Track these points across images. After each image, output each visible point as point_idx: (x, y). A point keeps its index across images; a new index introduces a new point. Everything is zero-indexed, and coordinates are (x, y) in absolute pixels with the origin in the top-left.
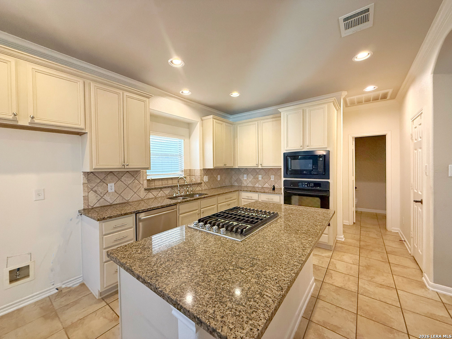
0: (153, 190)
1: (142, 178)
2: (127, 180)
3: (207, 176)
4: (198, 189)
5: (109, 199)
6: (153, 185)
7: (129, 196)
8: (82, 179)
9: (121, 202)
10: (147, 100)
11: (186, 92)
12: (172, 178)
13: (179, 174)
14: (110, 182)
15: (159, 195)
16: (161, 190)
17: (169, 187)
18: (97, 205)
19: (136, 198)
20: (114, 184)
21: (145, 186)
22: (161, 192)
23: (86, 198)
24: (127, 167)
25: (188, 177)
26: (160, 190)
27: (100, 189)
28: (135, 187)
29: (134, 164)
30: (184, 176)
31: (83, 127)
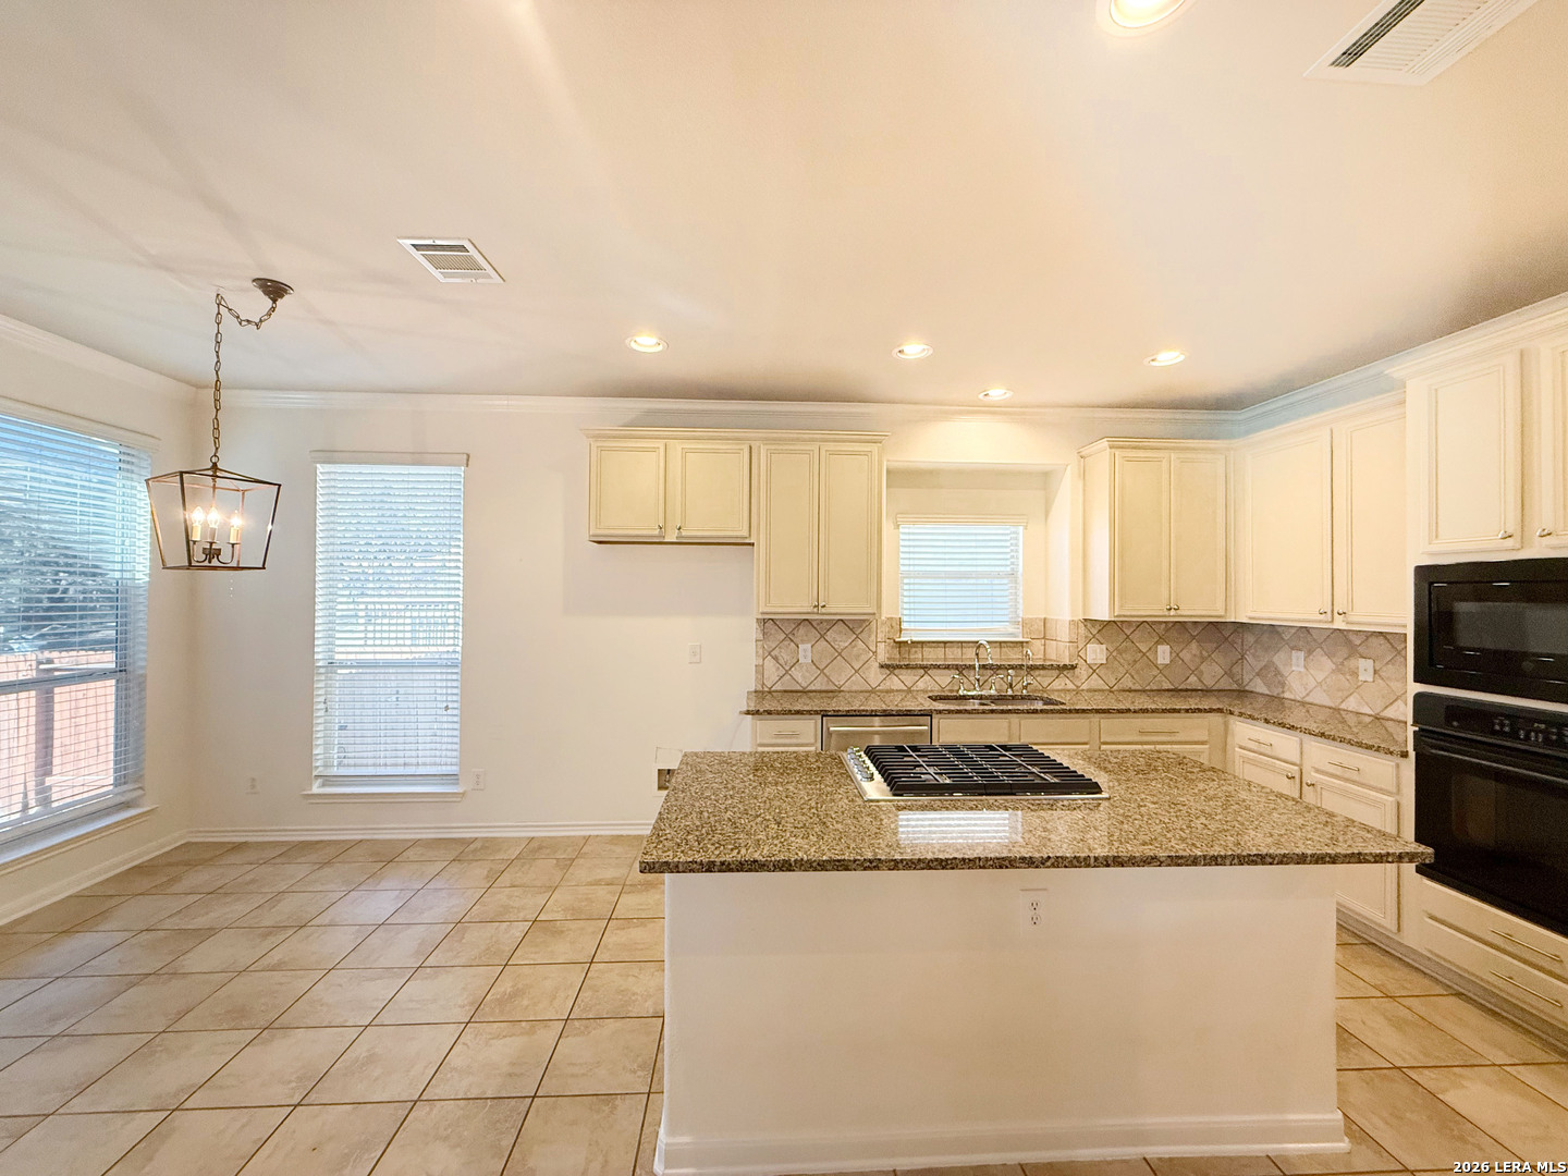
0: (903, 671)
1: (873, 637)
2: (840, 639)
3: (1104, 647)
4: (1058, 685)
5: (803, 677)
6: (917, 657)
7: (841, 677)
8: (753, 631)
9: (824, 688)
10: (874, 448)
11: (997, 393)
12: (945, 643)
13: (1006, 631)
14: (803, 642)
15: (921, 685)
16: (926, 672)
17: (948, 667)
18: (778, 687)
19: (857, 683)
20: (809, 645)
21: (883, 657)
22: (926, 677)
23: (760, 670)
24: (823, 610)
25: (1038, 644)
26: (922, 671)
27: (785, 656)
28: (858, 657)
29: (839, 605)
30: (1021, 639)
31: (746, 534)
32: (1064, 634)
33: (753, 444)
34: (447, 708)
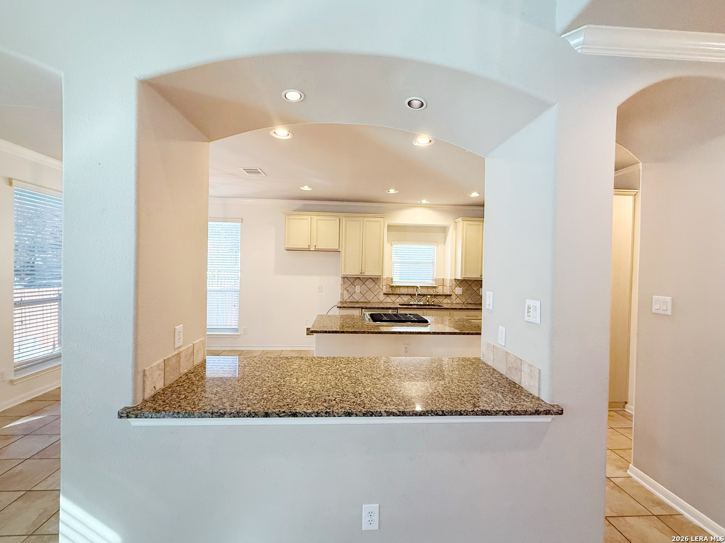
0: (391, 296)
1: (381, 284)
2: (370, 284)
3: (461, 288)
4: (445, 303)
5: (357, 297)
6: (398, 291)
7: (370, 297)
8: (340, 281)
9: (364, 301)
10: (382, 219)
12: (408, 286)
13: (430, 283)
14: (357, 285)
15: (397, 301)
16: (400, 296)
17: (407, 295)
18: (348, 300)
19: (375, 300)
20: (359, 286)
21: (385, 291)
22: (399, 298)
23: (342, 294)
24: (364, 274)
25: (441, 288)
26: (398, 296)
27: (350, 290)
28: (376, 291)
29: (369, 272)
30: (435, 286)
31: (338, 248)
32: (448, 284)
33: (341, 218)
34: (234, 306)
